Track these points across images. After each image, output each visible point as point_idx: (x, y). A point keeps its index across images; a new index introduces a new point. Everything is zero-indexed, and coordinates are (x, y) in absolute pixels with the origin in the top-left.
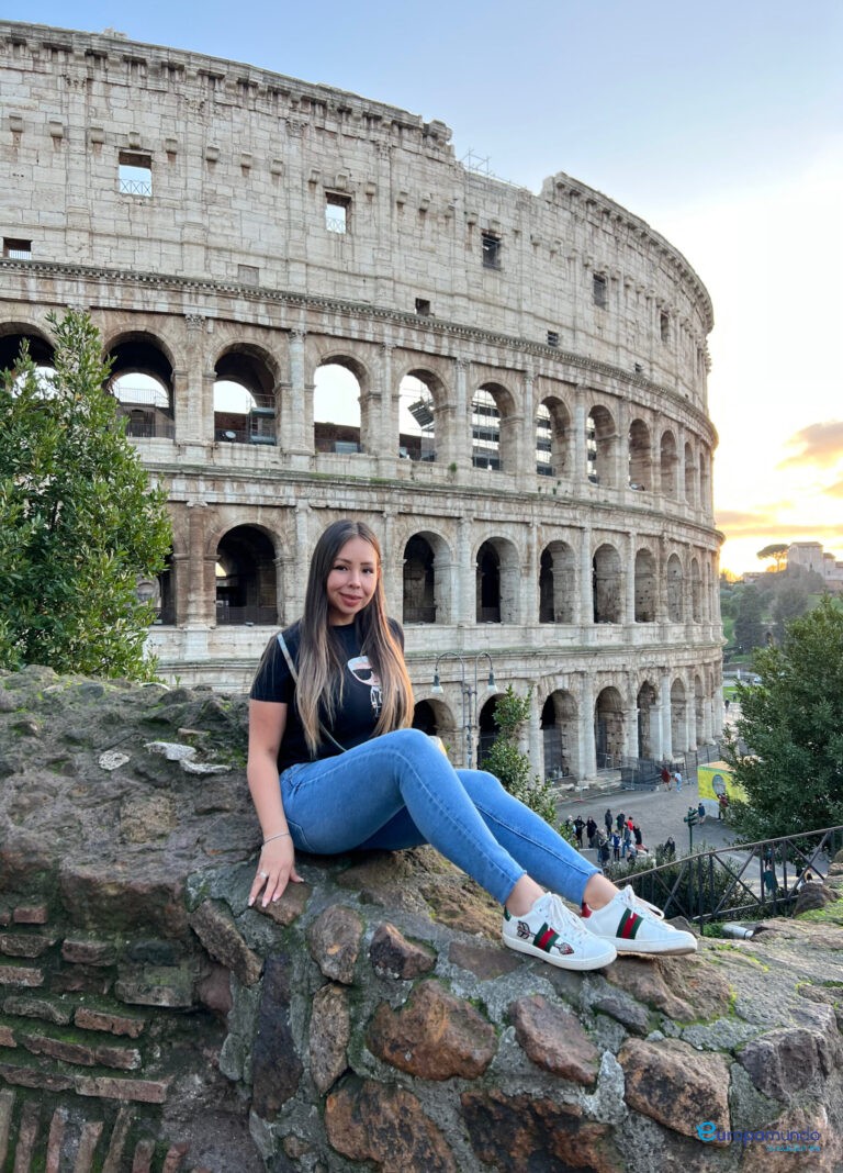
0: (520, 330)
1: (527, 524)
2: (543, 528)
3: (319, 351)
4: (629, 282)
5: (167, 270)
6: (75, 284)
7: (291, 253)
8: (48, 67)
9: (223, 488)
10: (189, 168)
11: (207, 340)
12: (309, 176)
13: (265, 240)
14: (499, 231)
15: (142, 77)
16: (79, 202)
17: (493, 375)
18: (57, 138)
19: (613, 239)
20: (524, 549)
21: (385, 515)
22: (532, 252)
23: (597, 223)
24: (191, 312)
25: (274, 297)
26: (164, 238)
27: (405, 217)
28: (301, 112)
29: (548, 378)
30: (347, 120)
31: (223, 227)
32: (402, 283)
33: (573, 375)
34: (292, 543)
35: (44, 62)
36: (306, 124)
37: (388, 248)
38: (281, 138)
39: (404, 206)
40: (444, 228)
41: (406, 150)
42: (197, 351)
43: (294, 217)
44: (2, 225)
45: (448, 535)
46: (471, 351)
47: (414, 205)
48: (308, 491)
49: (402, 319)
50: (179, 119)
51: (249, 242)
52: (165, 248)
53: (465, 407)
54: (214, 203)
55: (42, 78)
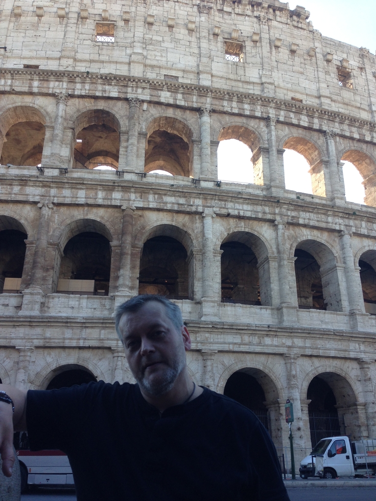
3: (221, 123)
6: (61, 83)
7: (201, 69)
10: (136, 27)
11: (143, 114)
13: (183, 63)
14: (349, 68)
16: (69, 45)
17: (356, 145)
18: (61, 17)
21: (276, 223)
24: (133, 97)
25: (188, 88)
26: (119, 61)
27: (281, 54)
28: (208, 2)
30: (238, 6)
31: (156, 56)
32: (281, 88)
34: (200, 239)
36: (211, 8)
37: (270, 69)
38: (195, 14)
39: (279, 49)
40: (309, 62)
41: (279, 22)
42: (135, 118)
43: (203, 51)
44: (24, 58)
45: (331, 244)
46: (336, 128)
47: (286, 48)
48: (213, 203)
49: (282, 103)
50: (132, 6)
51: (172, 63)
52: (119, 66)
53: (336, 161)
54: (151, 44)
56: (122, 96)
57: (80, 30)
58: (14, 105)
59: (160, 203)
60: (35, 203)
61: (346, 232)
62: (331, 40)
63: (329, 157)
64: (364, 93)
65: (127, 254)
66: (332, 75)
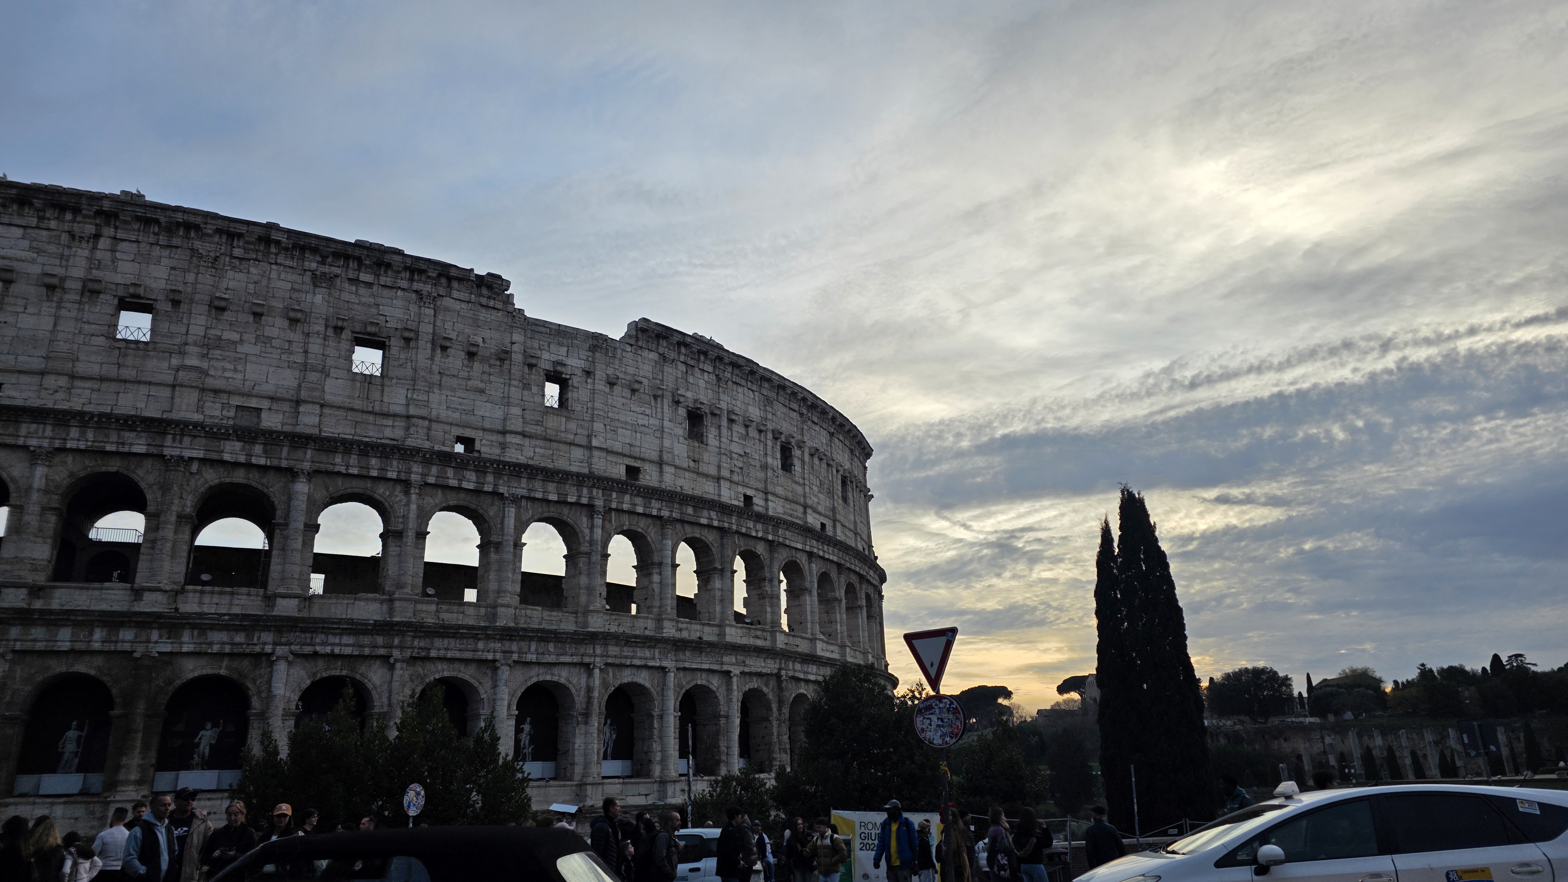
0: (590, 465)
1: (587, 665)
2: (610, 670)
3: (327, 490)
4: (734, 417)
5: (152, 412)
6: (42, 426)
7: (304, 394)
8: (53, 224)
9: (181, 637)
10: (193, 315)
11: (189, 480)
12: (333, 322)
13: (273, 382)
14: (566, 372)
15: (154, 233)
16: (62, 346)
17: (552, 509)
18: (51, 288)
19: (714, 378)
20: (582, 693)
21: (392, 660)
22: (607, 390)
23: (692, 363)
24: (173, 453)
25: (272, 438)
26: (154, 380)
27: (450, 359)
28: (331, 266)
29: (623, 511)
30: (385, 272)
31: (224, 370)
32: (441, 422)
33: (655, 508)
34: (264, 695)
35: (49, 219)
36: (337, 276)
37: (427, 389)
38: (306, 287)
39: (449, 350)
40: (497, 369)
41: (456, 299)
42: (173, 492)
43: (312, 360)
45: (478, 680)
47: (461, 349)
48: (292, 636)
49: (433, 456)
50: (189, 271)
51: (253, 383)
52: (153, 391)
53: (512, 543)
54: (218, 347)
55: (44, 233)
56: (154, 452)
57: (86, 316)
59: (200, 644)
61: (504, 662)
62: (544, 324)
63: (501, 535)
65: (137, 731)
66: (535, 389)
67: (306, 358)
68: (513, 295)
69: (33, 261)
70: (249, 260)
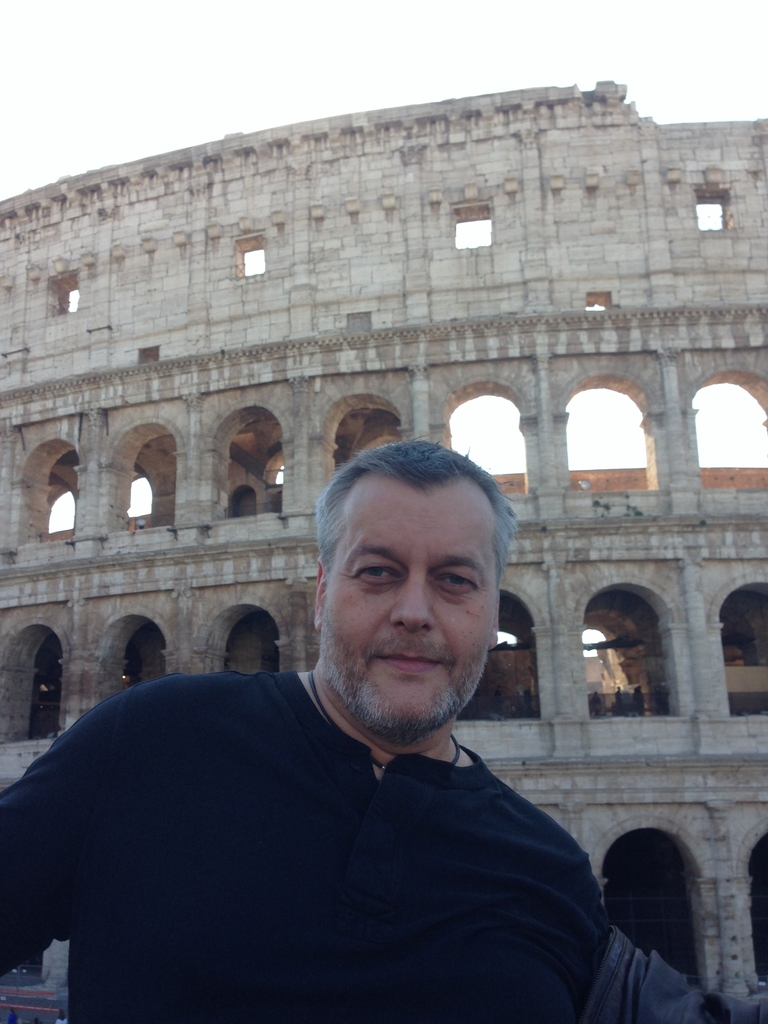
3: (448, 385)
5: (276, 337)
6: (190, 375)
7: (409, 285)
8: (176, 186)
10: (296, 233)
11: (314, 401)
12: (429, 198)
13: (378, 281)
14: (724, 181)
15: (254, 164)
16: (198, 298)
17: (732, 361)
18: (182, 246)
21: (544, 567)
24: (294, 375)
25: (385, 338)
26: (273, 308)
27: (565, 204)
28: (418, 137)
30: (477, 124)
31: (331, 281)
32: (565, 280)
35: (172, 183)
36: (425, 147)
37: (542, 245)
38: (396, 171)
39: (563, 193)
40: (628, 199)
41: (563, 129)
42: (300, 414)
43: (413, 247)
44: (137, 338)
46: (681, 339)
47: (577, 185)
49: (559, 320)
50: (288, 190)
51: (359, 288)
52: (274, 318)
53: (678, 411)
54: (322, 260)
55: (172, 198)
56: (280, 377)
57: (212, 263)
58: (132, 426)
60: (169, 591)
61: (688, 560)
62: (684, 127)
63: (665, 403)
64: (760, 230)
65: (299, 659)
66: (682, 212)
67: (407, 246)
68: (633, 103)
69: (166, 227)
70: (337, 160)
